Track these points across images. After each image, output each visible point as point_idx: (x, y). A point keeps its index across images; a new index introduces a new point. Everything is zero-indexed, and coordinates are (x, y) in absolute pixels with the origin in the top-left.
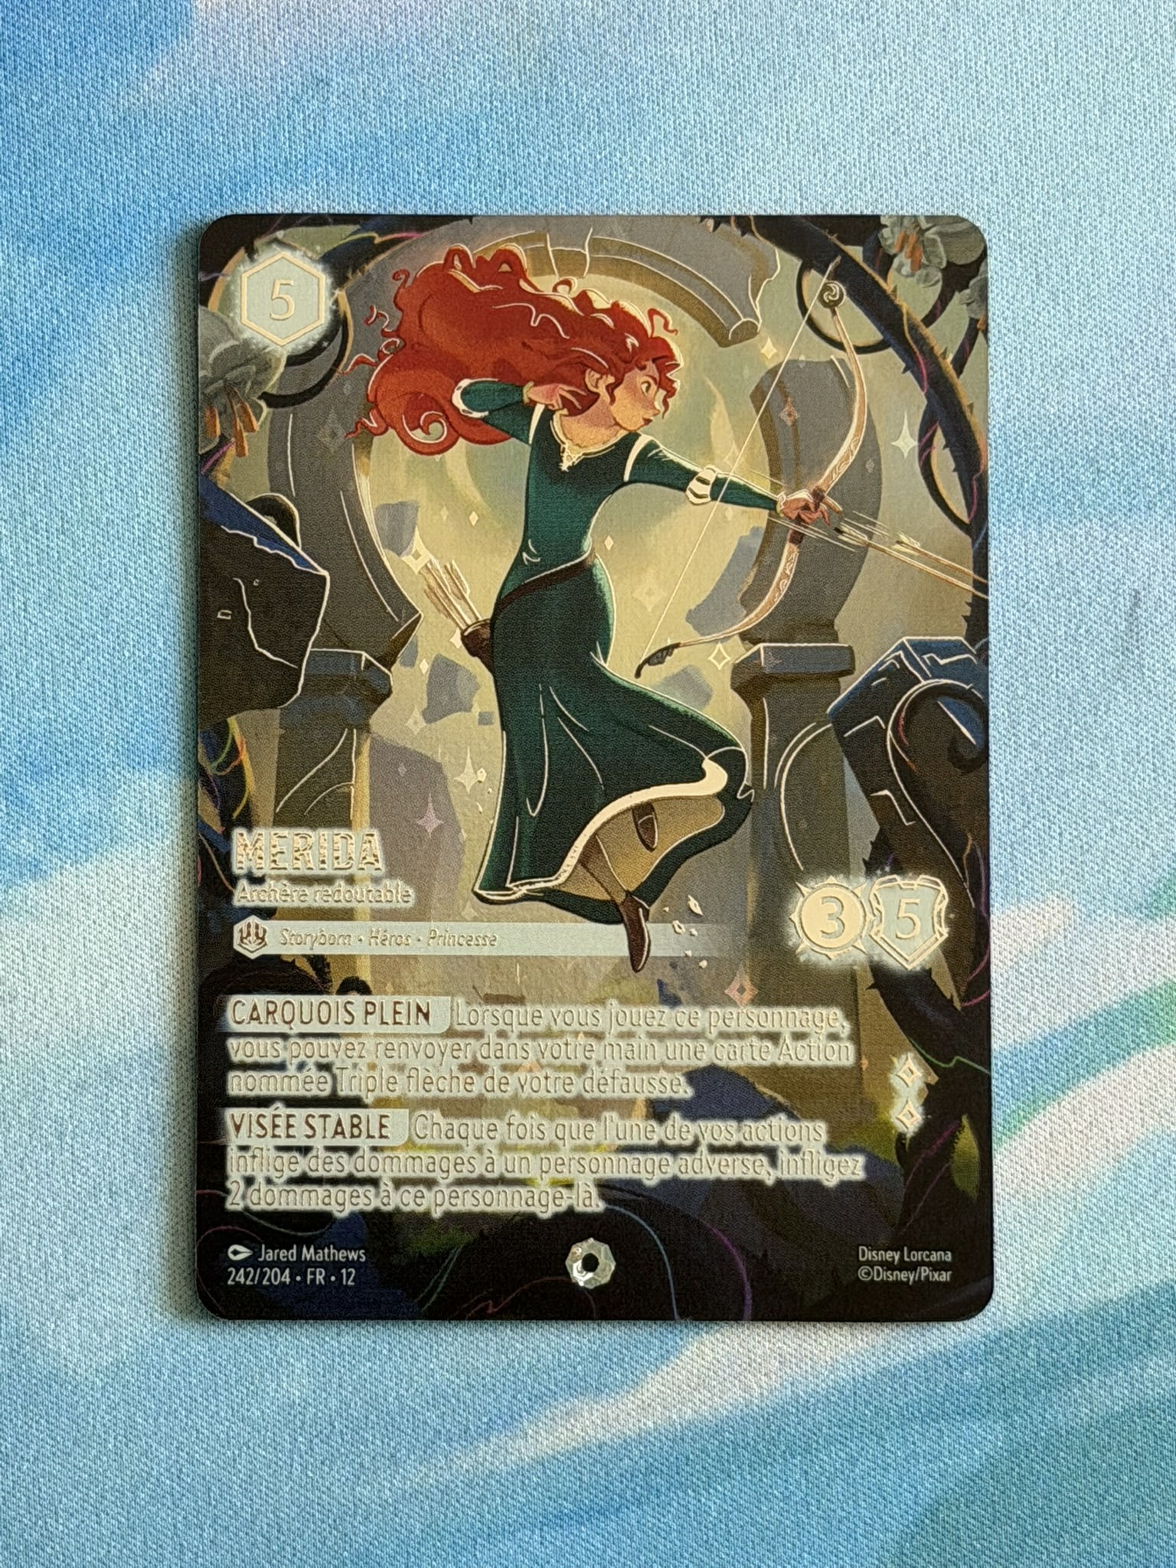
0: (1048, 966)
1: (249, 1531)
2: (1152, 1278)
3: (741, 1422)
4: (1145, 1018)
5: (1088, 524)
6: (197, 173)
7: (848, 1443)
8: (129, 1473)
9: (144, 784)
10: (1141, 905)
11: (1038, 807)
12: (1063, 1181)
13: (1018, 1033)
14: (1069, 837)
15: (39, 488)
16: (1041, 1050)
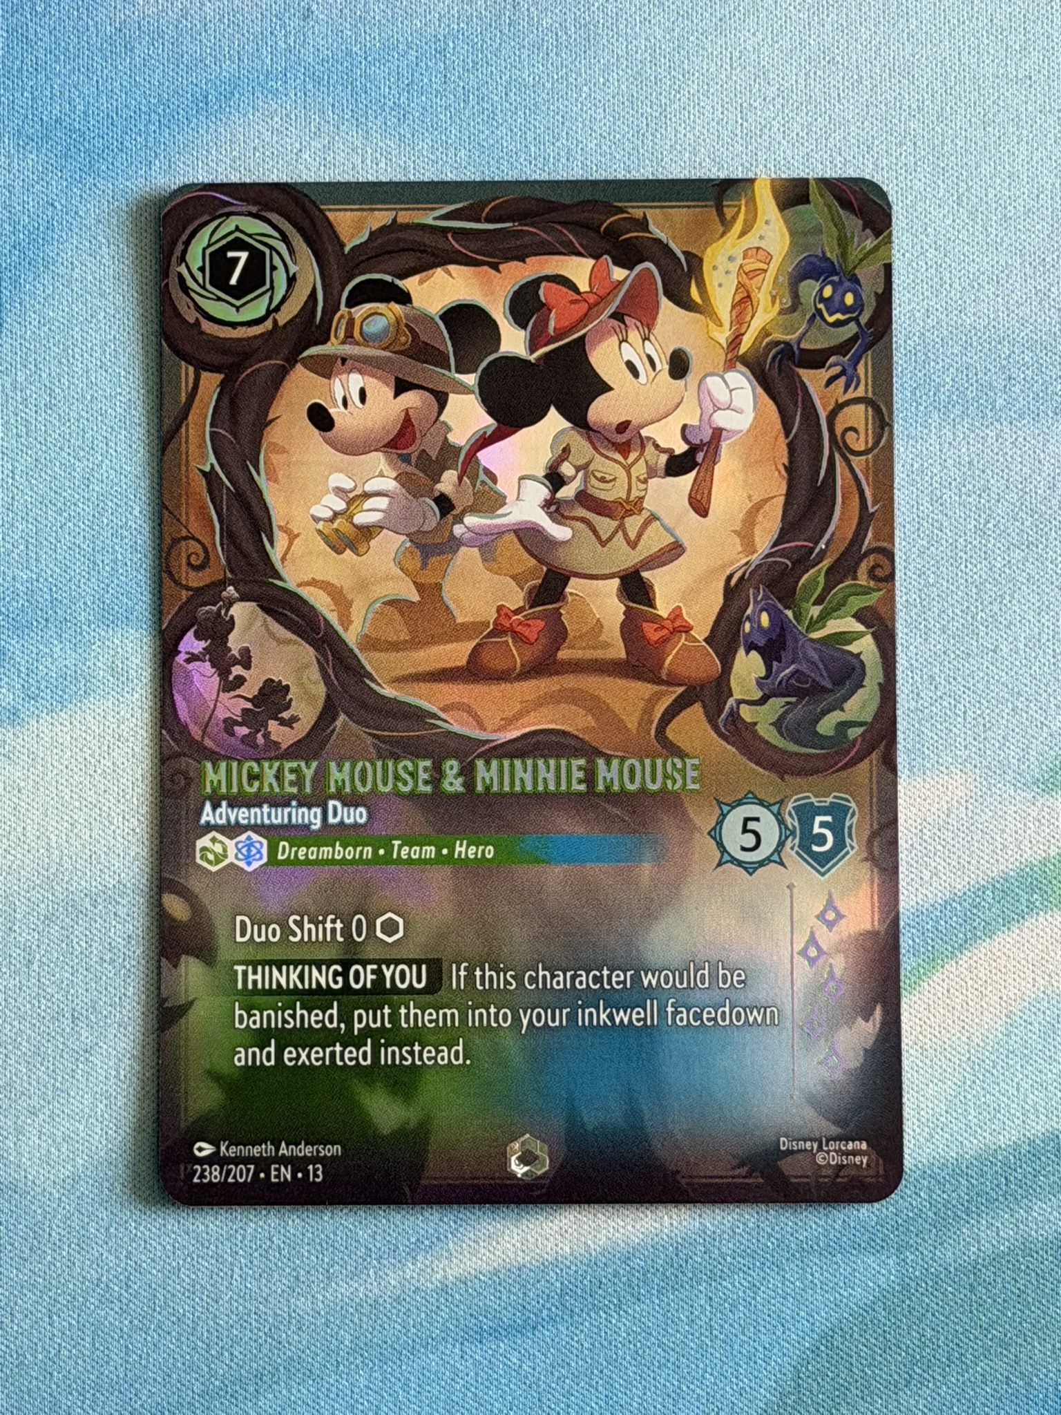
0: (950, 834)
1: (191, 1337)
2: (1039, 1127)
3: (651, 1250)
4: (1039, 885)
5: (999, 427)
6: (185, 82)
7: (751, 1272)
8: (80, 1279)
9: (116, 641)
10: (1038, 780)
11: (945, 687)
12: (959, 1035)
13: (920, 896)
14: (973, 715)
15: (29, 366)
16: (941, 912)
